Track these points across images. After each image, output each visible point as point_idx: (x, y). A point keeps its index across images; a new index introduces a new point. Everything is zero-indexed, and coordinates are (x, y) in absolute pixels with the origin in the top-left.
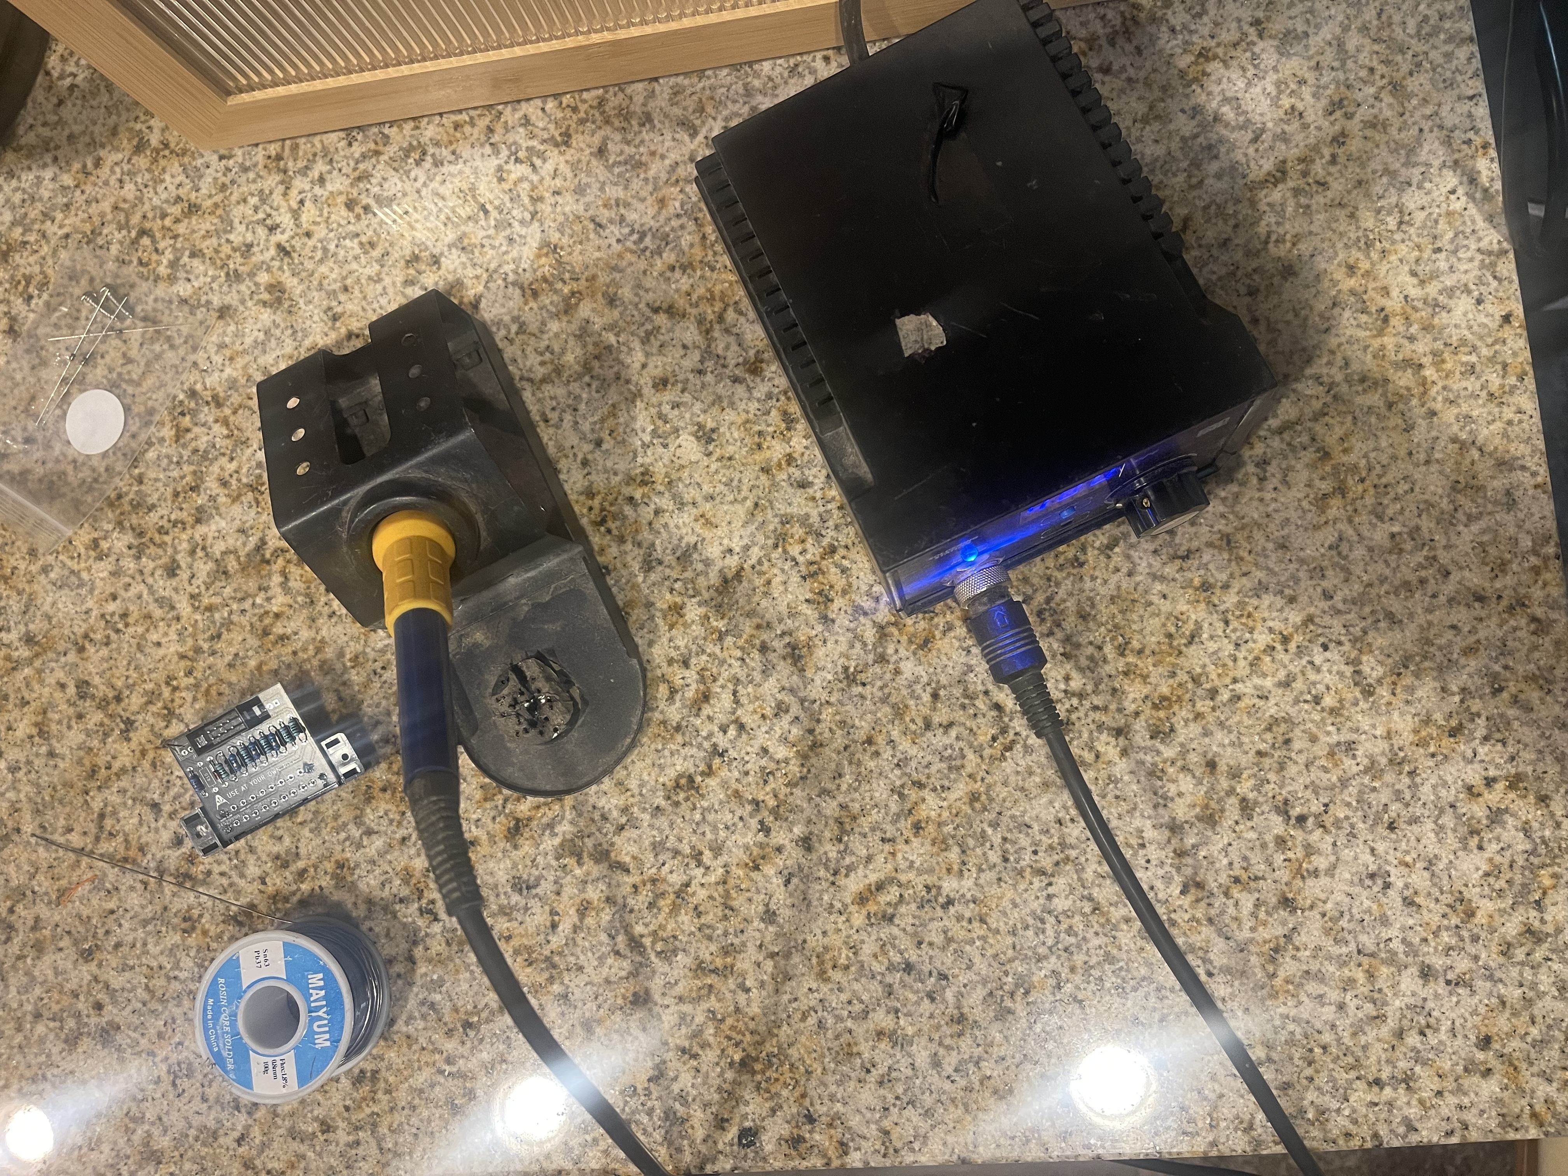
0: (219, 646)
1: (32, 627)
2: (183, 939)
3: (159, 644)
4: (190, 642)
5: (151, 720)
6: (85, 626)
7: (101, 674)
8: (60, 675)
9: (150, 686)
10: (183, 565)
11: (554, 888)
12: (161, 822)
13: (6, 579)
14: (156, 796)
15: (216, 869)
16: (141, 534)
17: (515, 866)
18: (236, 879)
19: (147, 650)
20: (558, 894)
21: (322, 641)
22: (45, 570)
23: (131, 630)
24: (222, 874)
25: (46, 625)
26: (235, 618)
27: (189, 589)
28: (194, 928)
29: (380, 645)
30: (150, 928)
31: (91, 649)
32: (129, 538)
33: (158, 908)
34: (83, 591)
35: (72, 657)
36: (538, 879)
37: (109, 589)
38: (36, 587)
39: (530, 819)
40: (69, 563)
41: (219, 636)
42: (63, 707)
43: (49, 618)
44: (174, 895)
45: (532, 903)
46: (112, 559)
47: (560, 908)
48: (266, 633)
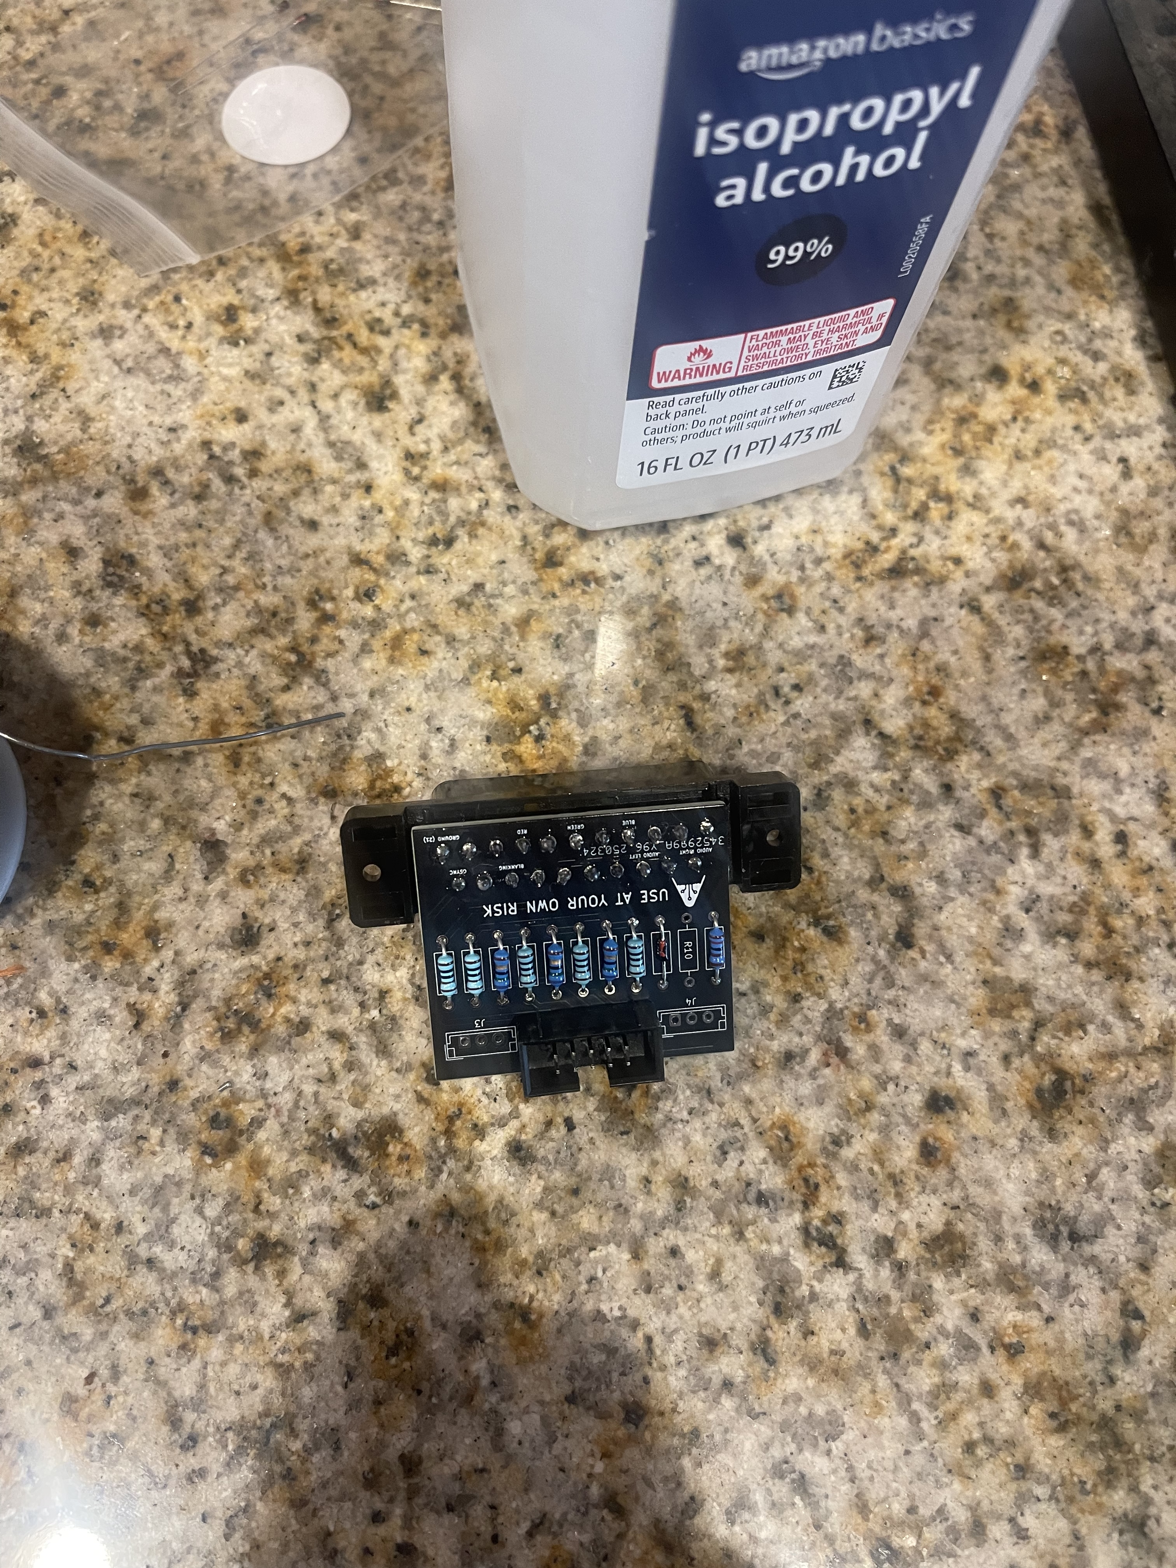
0: (444, 560)
1: (40, 426)
2: (199, 1169)
3: (313, 525)
4: (383, 538)
5: (255, 665)
6: (159, 453)
7: (167, 552)
8: (77, 531)
9: (268, 600)
10: (405, 393)
11: (1137, 1252)
12: (218, 884)
13: (13, 329)
14: (221, 827)
15: (323, 1021)
16: (331, 322)
17: (1046, 1176)
18: (366, 1055)
19: (285, 530)
20: (1144, 1267)
21: (673, 604)
22: (106, 333)
23: (258, 484)
24: (336, 1036)
25: (74, 431)
26: (491, 516)
27: (408, 442)
28: (231, 1149)
29: (796, 642)
30: (121, 1122)
31: (160, 499)
32: (305, 322)
33: (156, 1081)
34: (177, 391)
35: (113, 502)
36: (1102, 1221)
37: (236, 399)
38: (74, 356)
39: (1089, 1079)
40: (163, 334)
41: (449, 542)
42: (62, 593)
43: (86, 420)
44: (204, 1056)
45: (1080, 1275)
46: (258, 349)
47: (1145, 1303)
48: (552, 560)
